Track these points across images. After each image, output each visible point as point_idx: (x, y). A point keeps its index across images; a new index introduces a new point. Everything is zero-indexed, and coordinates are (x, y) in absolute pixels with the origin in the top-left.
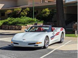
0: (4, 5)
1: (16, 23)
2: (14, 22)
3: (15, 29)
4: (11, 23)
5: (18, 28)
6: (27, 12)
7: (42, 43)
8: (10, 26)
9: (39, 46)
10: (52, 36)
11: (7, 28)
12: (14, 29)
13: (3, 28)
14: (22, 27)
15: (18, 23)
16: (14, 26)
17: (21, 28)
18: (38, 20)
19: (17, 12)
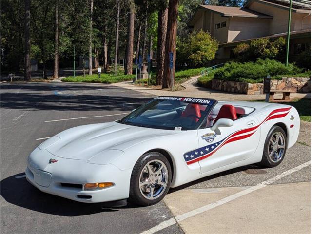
0: (239, 32)
1: (239, 76)
2: (234, 73)
3: (235, 90)
4: (228, 74)
5: (242, 88)
6: (279, 49)
7: (112, 184)
8: (226, 83)
9: (95, 200)
10: (203, 149)
11: (220, 86)
12: (233, 89)
13: (213, 85)
14: (250, 85)
15: (243, 77)
16: (232, 84)
17: (247, 89)
18: (298, 69)
19: (258, 48)
